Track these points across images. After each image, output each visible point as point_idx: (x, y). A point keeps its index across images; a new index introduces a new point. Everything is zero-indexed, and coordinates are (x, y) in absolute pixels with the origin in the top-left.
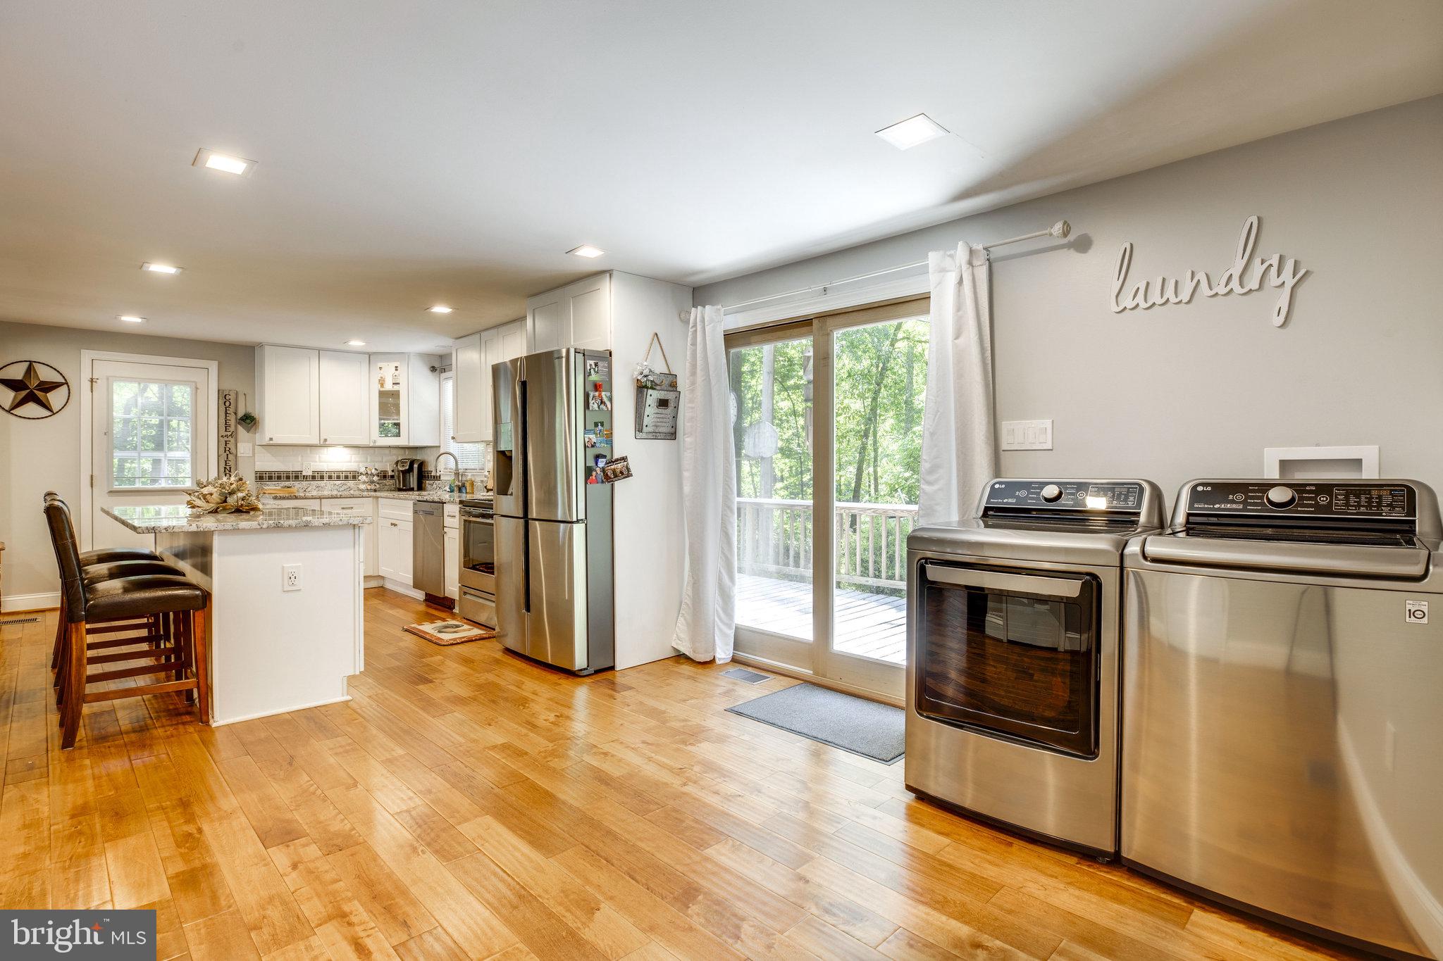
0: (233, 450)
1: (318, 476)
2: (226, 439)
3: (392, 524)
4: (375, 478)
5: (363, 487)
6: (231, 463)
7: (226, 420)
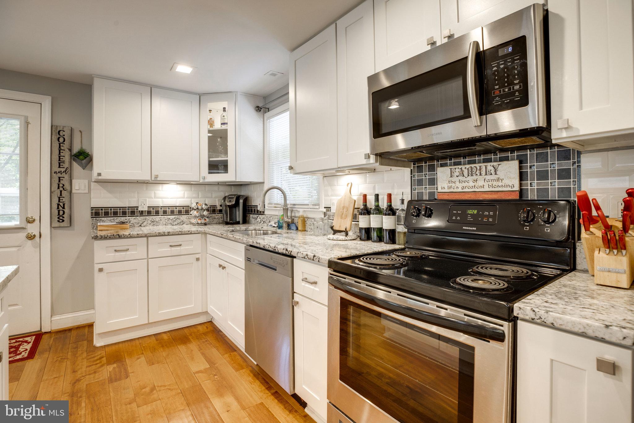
0: (67, 186)
1: (153, 211)
2: (59, 175)
3: (220, 266)
4: (205, 213)
5: (194, 221)
6: (66, 200)
7: (59, 157)
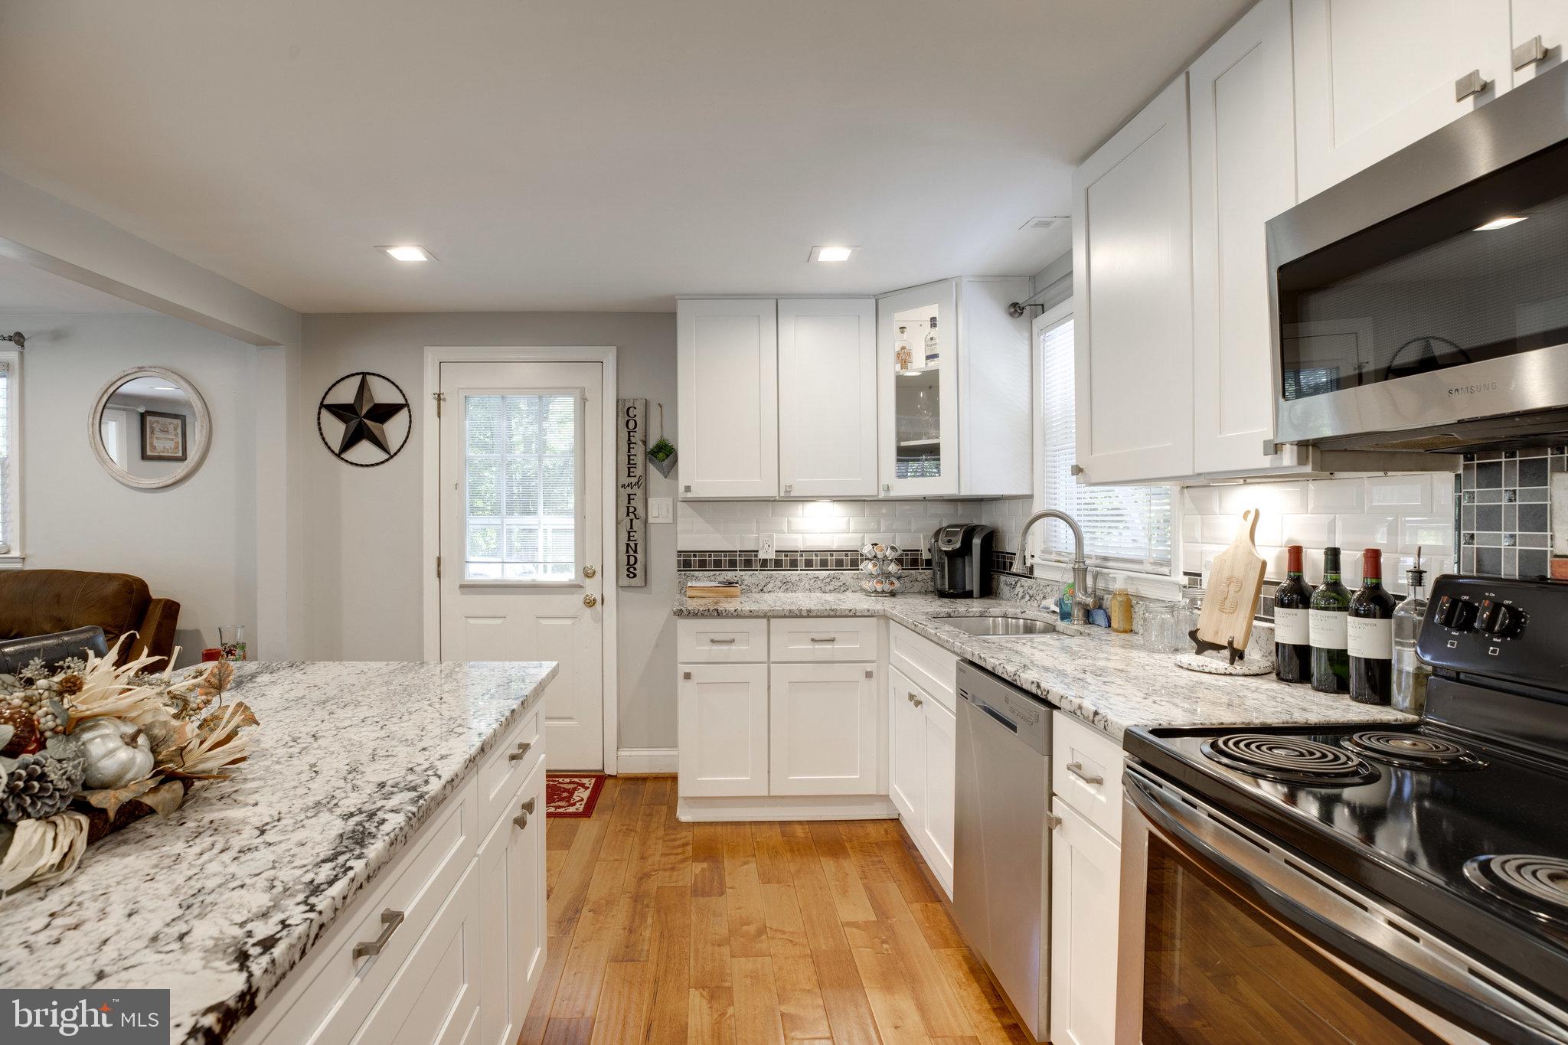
0: (640, 512)
1: (787, 561)
2: (629, 490)
4: (893, 568)
5: (867, 585)
6: (638, 536)
7: (629, 456)
